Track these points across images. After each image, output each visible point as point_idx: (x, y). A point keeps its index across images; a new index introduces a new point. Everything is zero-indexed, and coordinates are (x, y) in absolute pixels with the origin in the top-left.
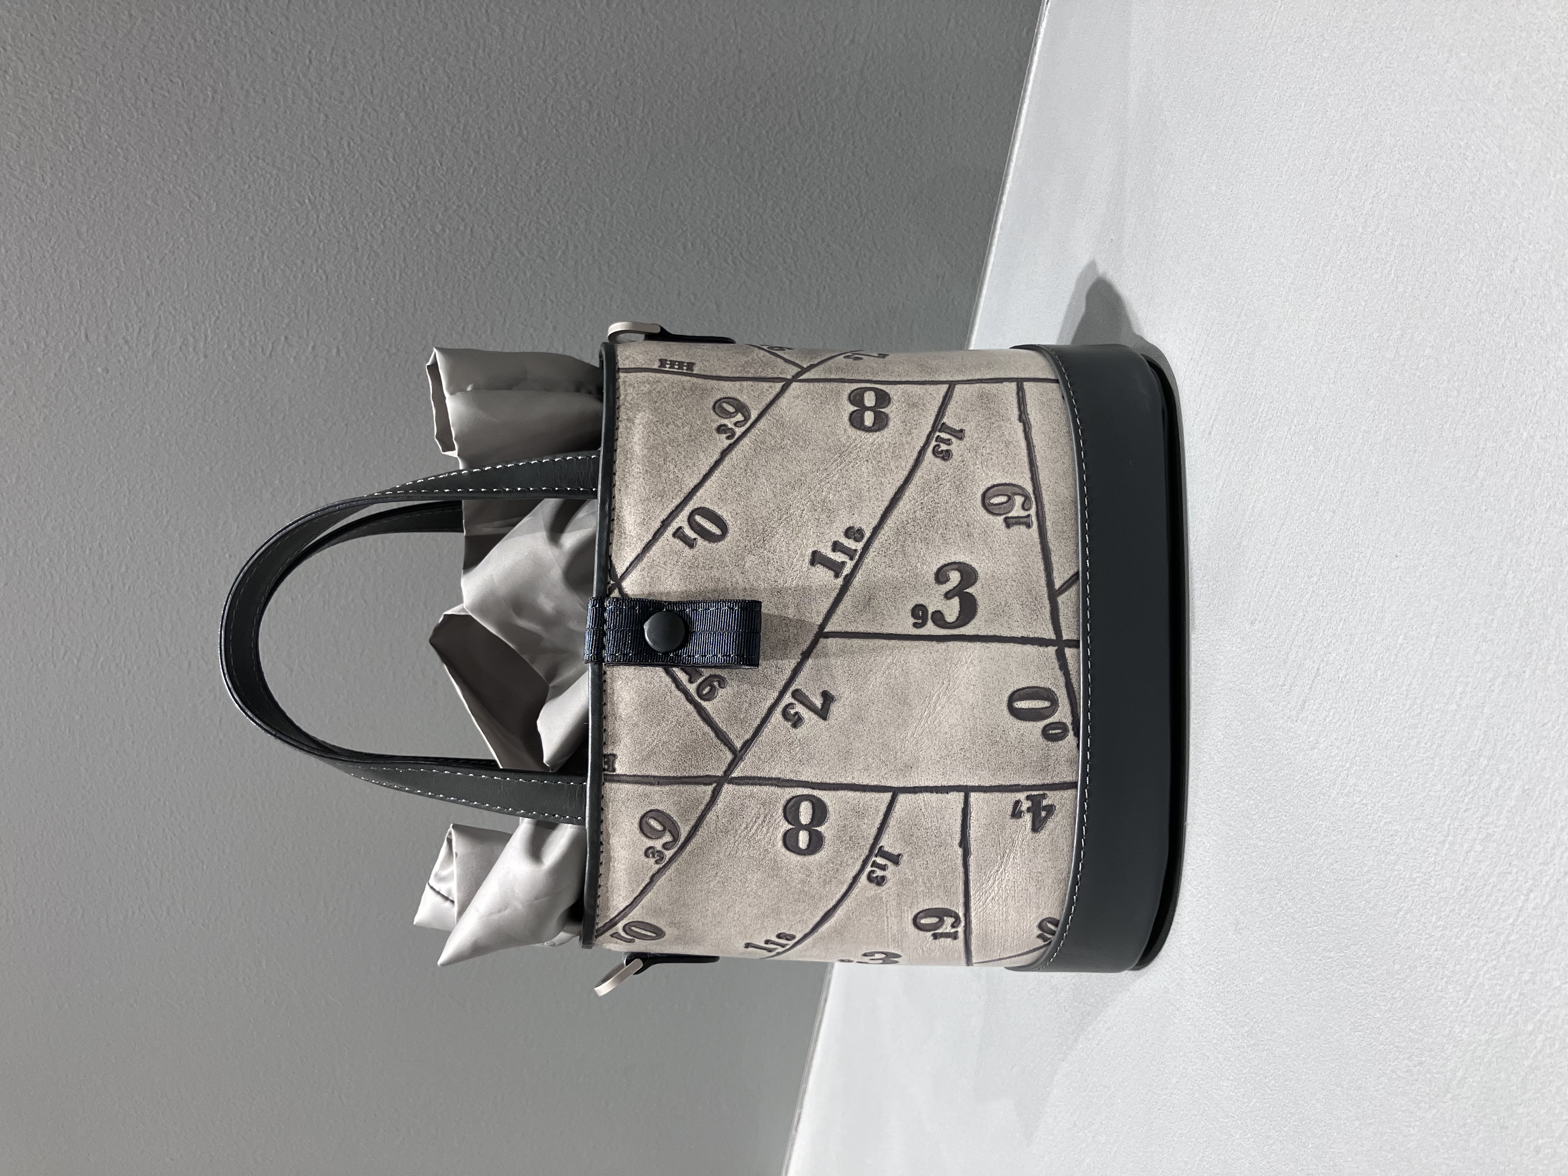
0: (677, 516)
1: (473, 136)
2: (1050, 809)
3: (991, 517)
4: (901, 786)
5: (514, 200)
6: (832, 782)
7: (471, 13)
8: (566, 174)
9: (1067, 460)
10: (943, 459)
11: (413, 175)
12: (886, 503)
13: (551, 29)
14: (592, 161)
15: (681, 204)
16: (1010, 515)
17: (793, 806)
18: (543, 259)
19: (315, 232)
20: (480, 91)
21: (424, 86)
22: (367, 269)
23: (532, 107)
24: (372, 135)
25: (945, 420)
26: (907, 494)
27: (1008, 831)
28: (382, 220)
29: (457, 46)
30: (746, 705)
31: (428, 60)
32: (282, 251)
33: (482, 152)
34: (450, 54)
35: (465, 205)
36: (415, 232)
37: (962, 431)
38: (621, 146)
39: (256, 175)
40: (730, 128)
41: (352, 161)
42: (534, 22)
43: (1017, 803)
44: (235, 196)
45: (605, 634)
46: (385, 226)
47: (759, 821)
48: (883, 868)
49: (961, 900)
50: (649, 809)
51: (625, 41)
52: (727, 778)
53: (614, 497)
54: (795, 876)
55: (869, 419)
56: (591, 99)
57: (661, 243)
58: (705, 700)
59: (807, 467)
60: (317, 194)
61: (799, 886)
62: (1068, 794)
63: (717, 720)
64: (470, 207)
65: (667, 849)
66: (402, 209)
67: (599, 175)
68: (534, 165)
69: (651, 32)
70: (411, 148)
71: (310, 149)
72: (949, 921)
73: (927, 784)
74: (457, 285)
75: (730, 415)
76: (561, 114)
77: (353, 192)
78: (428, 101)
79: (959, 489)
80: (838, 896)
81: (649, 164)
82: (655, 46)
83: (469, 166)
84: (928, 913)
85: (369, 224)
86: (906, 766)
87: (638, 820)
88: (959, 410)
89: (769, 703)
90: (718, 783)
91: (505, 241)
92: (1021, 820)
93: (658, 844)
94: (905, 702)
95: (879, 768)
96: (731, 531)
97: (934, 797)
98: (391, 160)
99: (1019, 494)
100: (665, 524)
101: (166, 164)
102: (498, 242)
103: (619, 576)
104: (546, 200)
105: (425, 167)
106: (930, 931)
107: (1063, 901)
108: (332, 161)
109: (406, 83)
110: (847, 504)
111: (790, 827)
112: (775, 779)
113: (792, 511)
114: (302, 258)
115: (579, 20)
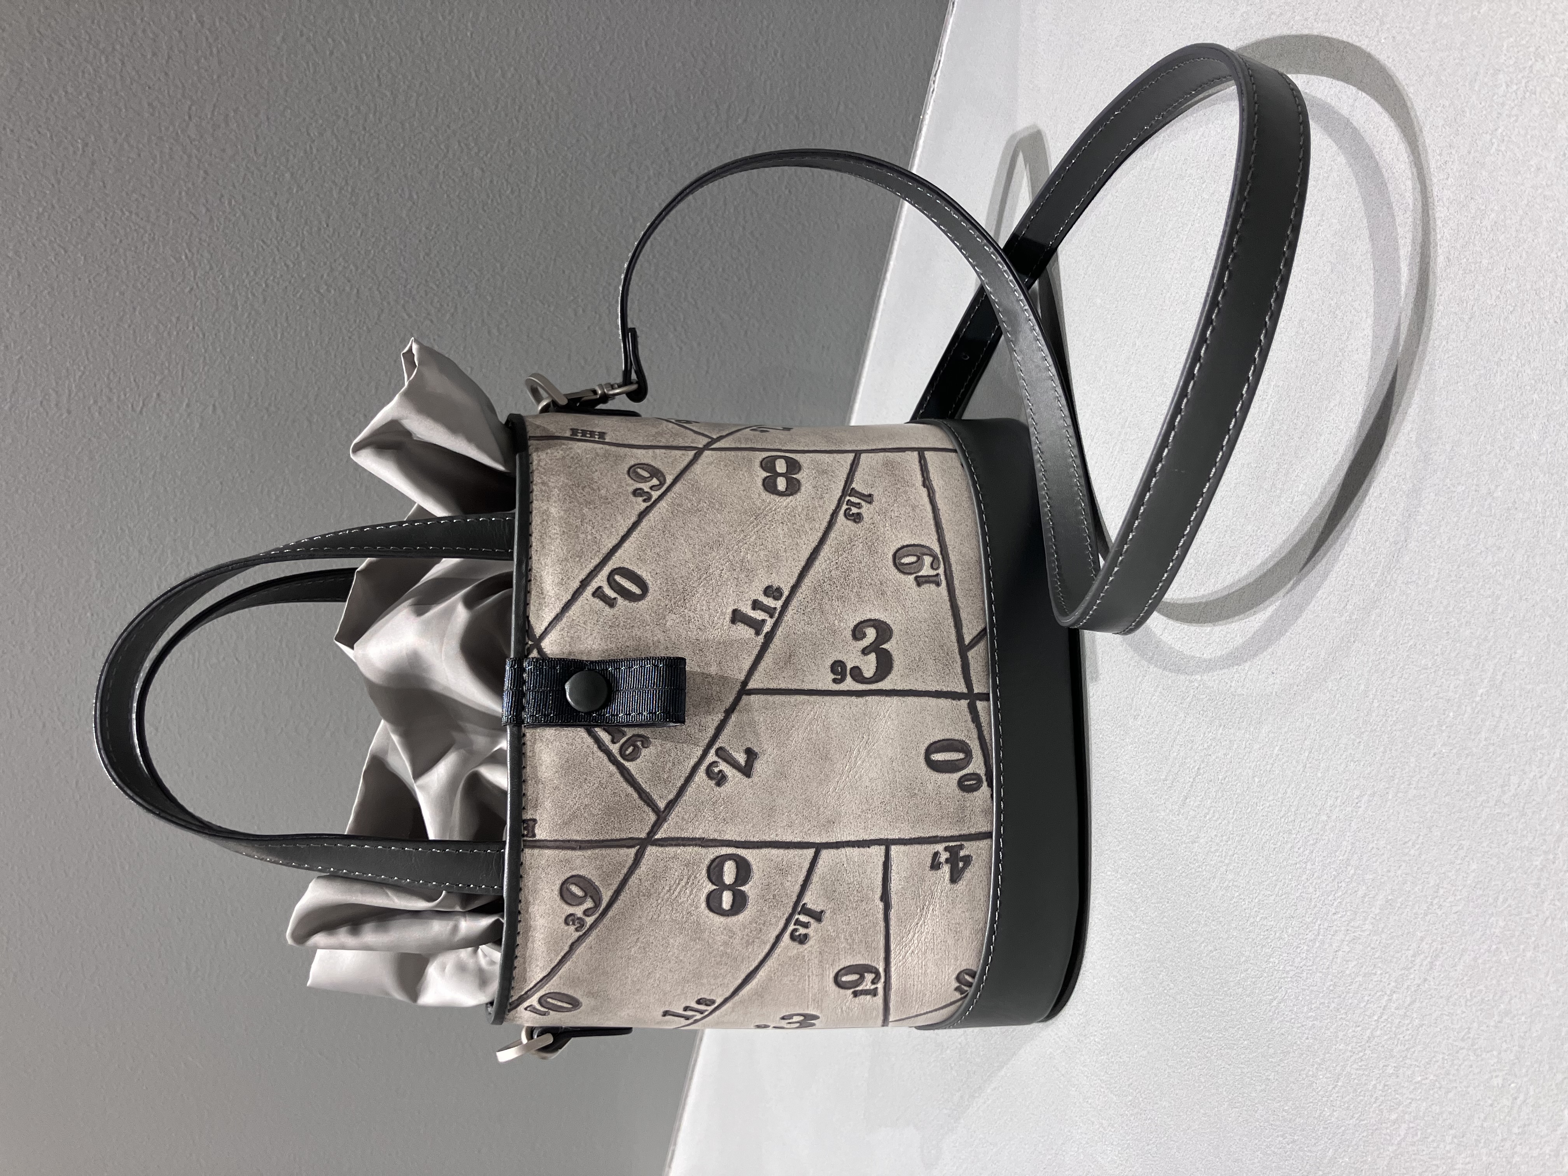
0: (596, 575)
1: (361, 199)
2: (967, 860)
3: (902, 576)
4: (824, 841)
5: (403, 263)
6: (755, 840)
7: (361, 77)
8: (457, 239)
9: (970, 522)
10: (855, 521)
11: (298, 235)
12: (803, 563)
13: (444, 96)
14: (484, 227)
15: (573, 271)
16: (920, 574)
17: (716, 866)
18: (432, 321)
19: (192, 289)
20: (369, 155)
21: (310, 147)
22: (247, 327)
23: (424, 172)
24: (255, 194)
25: (854, 485)
26: (822, 554)
27: (928, 883)
28: (264, 279)
29: (346, 109)
30: (670, 765)
31: (316, 121)
32: (156, 307)
33: (370, 215)
34: (339, 117)
35: (352, 267)
36: (298, 292)
37: (870, 495)
38: (512, 213)
39: (128, 230)
40: (624, 200)
41: (233, 219)
42: (427, 89)
43: (936, 854)
44: (105, 250)
45: (524, 695)
46: (267, 285)
47: (683, 883)
48: (806, 925)
49: (882, 955)
50: (570, 874)
51: (519, 111)
52: (650, 840)
53: (531, 558)
54: (718, 938)
55: (781, 484)
56: (484, 166)
57: (552, 309)
58: (628, 760)
59: (724, 529)
60: (194, 250)
61: (722, 948)
62: (983, 844)
63: (640, 780)
64: (357, 269)
65: (588, 916)
66: (285, 268)
67: (490, 240)
68: (424, 229)
69: (547, 103)
70: (296, 208)
71: (187, 206)
72: (869, 977)
73: (848, 839)
74: (341, 345)
75: (644, 480)
76: (453, 180)
77: (234, 250)
78: (315, 163)
79: (871, 550)
80: (761, 957)
81: (542, 231)
82: (550, 118)
83: (357, 228)
84: (849, 970)
85: (250, 283)
86: (829, 822)
87: (557, 887)
88: (866, 477)
89: (692, 762)
90: (642, 844)
91: (392, 303)
92: (940, 872)
93: (579, 911)
94: (826, 758)
95: (802, 825)
96: (651, 590)
97: (856, 851)
98: (275, 219)
99: (927, 555)
100: (584, 583)
101: (30, 216)
102: (385, 304)
103: (538, 636)
104: (435, 264)
105: (311, 228)
106: (850, 988)
107: (981, 952)
108: (211, 219)
109: (292, 143)
110: (765, 564)
111: (714, 887)
112: (699, 839)
113: (711, 571)
114: (177, 315)
115: (473, 89)
